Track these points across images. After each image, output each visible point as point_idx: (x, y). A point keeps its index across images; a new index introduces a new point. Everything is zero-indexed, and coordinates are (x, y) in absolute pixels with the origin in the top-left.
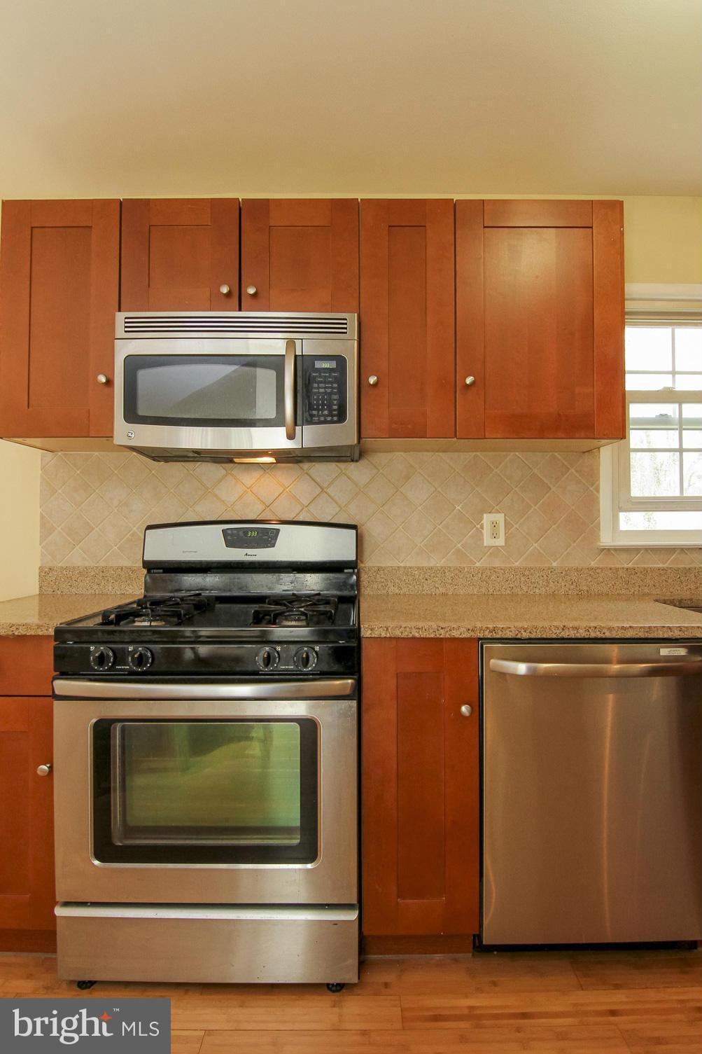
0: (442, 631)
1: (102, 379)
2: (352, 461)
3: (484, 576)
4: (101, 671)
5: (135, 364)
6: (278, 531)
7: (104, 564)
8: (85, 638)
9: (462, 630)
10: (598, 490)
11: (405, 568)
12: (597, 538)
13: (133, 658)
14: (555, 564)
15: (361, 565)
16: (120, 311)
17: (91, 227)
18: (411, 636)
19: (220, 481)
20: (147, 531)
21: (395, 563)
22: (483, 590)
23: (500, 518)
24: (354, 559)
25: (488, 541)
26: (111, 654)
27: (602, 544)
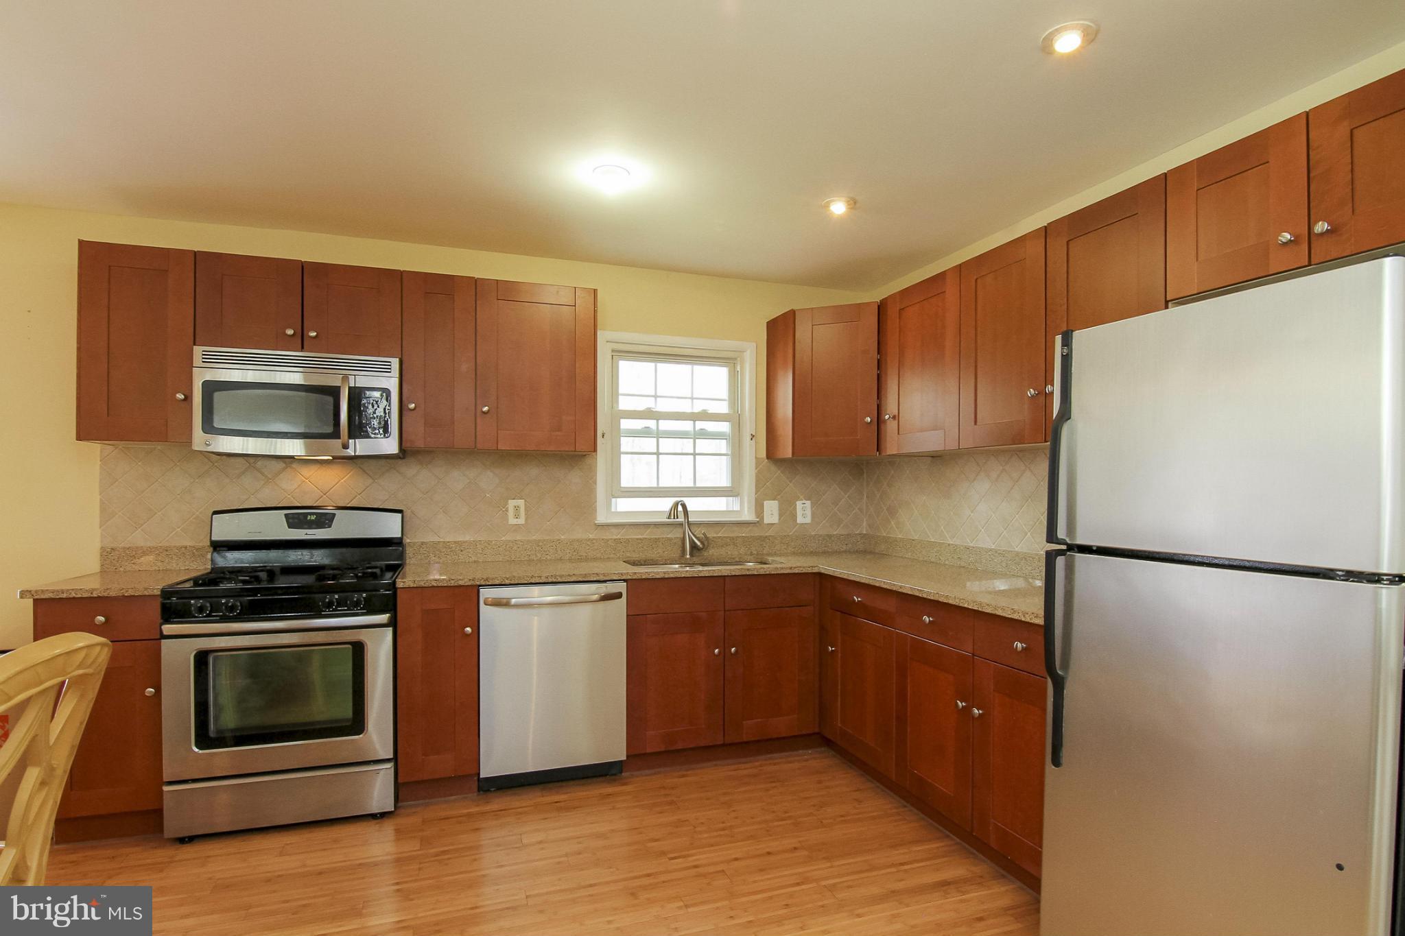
0: (453, 582)
1: (180, 396)
2: (400, 458)
3: (508, 546)
4: (200, 617)
5: (211, 388)
6: (334, 515)
7: (167, 544)
8: (187, 595)
9: (466, 580)
10: (595, 483)
11: (444, 542)
12: (595, 519)
13: (226, 607)
14: (562, 537)
15: (407, 540)
16: (195, 344)
17: (167, 271)
18: (431, 585)
19: (280, 473)
20: (214, 516)
21: (436, 539)
22: (507, 558)
23: (521, 503)
24: (400, 536)
25: (512, 521)
26: (208, 605)
27: (596, 522)
